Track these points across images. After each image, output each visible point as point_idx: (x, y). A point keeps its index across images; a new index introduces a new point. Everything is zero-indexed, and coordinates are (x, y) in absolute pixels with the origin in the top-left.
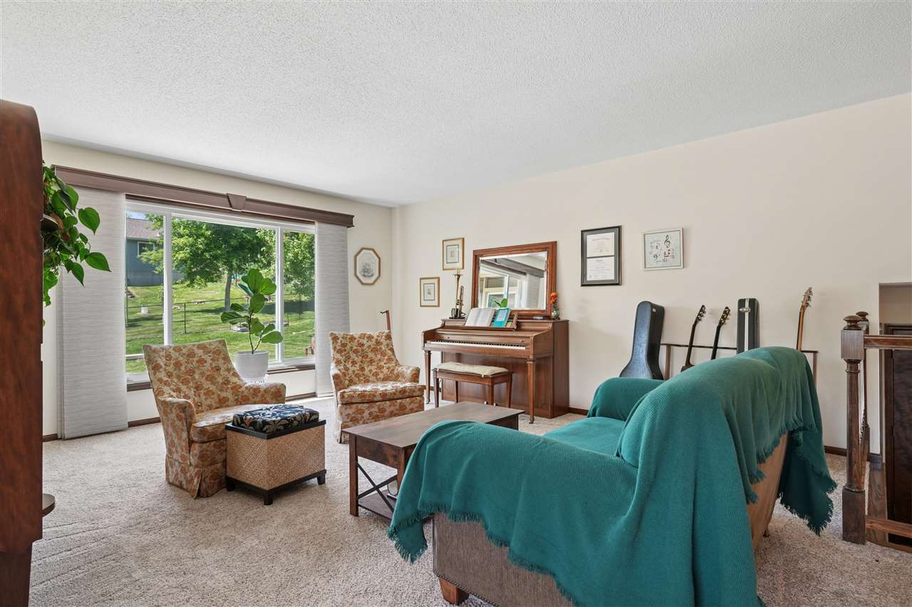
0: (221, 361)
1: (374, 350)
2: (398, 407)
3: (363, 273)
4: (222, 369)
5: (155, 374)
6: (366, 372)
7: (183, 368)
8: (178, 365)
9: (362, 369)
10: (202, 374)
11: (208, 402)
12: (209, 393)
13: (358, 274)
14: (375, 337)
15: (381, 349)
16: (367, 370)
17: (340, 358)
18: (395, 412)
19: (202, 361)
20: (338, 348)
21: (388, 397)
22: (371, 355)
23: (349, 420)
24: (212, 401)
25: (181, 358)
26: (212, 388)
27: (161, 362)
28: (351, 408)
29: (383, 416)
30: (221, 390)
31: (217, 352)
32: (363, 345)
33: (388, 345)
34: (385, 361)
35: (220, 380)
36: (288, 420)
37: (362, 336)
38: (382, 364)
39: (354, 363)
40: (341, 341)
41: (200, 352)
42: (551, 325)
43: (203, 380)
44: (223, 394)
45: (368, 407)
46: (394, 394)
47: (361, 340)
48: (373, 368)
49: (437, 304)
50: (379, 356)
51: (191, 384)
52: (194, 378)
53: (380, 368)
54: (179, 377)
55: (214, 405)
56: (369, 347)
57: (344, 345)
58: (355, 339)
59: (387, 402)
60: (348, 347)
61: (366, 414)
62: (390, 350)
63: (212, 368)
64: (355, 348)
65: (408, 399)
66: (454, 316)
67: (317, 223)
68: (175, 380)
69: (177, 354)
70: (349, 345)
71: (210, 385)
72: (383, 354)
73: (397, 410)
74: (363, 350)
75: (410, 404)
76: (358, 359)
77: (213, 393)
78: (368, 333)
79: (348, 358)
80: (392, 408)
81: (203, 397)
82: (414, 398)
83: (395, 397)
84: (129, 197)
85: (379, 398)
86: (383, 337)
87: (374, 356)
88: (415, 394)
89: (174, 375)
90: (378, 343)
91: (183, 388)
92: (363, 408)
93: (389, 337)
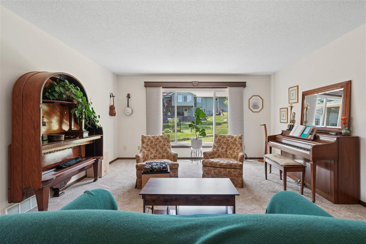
0: (166, 142)
1: (233, 143)
2: (227, 172)
3: (253, 107)
4: (166, 145)
5: (142, 144)
6: (228, 153)
7: (153, 143)
8: (152, 142)
9: (226, 151)
10: (159, 146)
11: (159, 156)
12: (160, 153)
13: (251, 107)
14: (235, 137)
15: (236, 143)
16: (228, 152)
17: (216, 145)
18: (226, 174)
19: (160, 142)
20: (216, 141)
21: (223, 167)
22: (231, 145)
23: (205, 173)
24: (160, 156)
25: (154, 140)
26: (161, 151)
27: (145, 141)
28: (206, 168)
29: (220, 175)
30: (164, 153)
31: (166, 139)
32: (229, 140)
33: (239, 142)
34: (236, 149)
35: (164, 149)
36: (152, 169)
37: (229, 136)
38: (235, 150)
39: (223, 148)
40: (219, 138)
41: (160, 138)
42: (335, 139)
43: (159, 148)
44: (164, 154)
45: (214, 169)
46: (226, 165)
47: (228, 138)
48: (231, 152)
49: (286, 122)
50: (235, 146)
51: (155, 149)
52: (157, 147)
53: (234, 152)
54: (151, 146)
55: (161, 157)
56: (231, 141)
57: (219, 140)
58: (226, 137)
59: (222, 169)
60: (221, 141)
61: (212, 172)
62: (240, 144)
63: (163, 144)
64: (225, 141)
65: (233, 170)
66: (289, 129)
67: (228, 87)
68: (149, 147)
69: (153, 139)
70: (222, 140)
71: (161, 150)
72: (236, 146)
73: (227, 173)
74: (228, 143)
75: (234, 172)
76: (225, 147)
77: (161, 153)
78: (232, 135)
79: (221, 145)
80: (224, 172)
81: (158, 154)
82: (236, 170)
83: (226, 167)
84: (163, 87)
85: (218, 166)
86: (238, 138)
87: (232, 146)
88: (237, 168)
89: (149, 145)
90: (235, 140)
91: (152, 150)
92: (211, 169)
93: (241, 138)
